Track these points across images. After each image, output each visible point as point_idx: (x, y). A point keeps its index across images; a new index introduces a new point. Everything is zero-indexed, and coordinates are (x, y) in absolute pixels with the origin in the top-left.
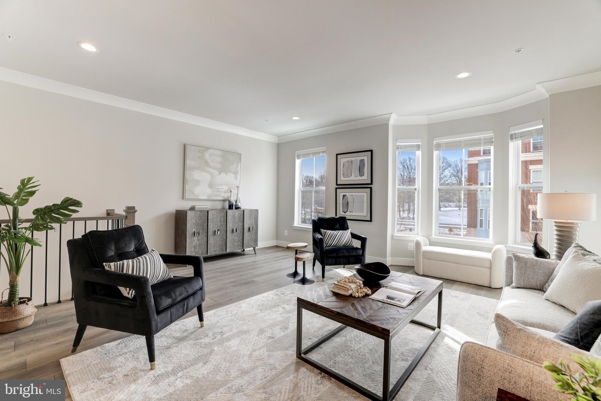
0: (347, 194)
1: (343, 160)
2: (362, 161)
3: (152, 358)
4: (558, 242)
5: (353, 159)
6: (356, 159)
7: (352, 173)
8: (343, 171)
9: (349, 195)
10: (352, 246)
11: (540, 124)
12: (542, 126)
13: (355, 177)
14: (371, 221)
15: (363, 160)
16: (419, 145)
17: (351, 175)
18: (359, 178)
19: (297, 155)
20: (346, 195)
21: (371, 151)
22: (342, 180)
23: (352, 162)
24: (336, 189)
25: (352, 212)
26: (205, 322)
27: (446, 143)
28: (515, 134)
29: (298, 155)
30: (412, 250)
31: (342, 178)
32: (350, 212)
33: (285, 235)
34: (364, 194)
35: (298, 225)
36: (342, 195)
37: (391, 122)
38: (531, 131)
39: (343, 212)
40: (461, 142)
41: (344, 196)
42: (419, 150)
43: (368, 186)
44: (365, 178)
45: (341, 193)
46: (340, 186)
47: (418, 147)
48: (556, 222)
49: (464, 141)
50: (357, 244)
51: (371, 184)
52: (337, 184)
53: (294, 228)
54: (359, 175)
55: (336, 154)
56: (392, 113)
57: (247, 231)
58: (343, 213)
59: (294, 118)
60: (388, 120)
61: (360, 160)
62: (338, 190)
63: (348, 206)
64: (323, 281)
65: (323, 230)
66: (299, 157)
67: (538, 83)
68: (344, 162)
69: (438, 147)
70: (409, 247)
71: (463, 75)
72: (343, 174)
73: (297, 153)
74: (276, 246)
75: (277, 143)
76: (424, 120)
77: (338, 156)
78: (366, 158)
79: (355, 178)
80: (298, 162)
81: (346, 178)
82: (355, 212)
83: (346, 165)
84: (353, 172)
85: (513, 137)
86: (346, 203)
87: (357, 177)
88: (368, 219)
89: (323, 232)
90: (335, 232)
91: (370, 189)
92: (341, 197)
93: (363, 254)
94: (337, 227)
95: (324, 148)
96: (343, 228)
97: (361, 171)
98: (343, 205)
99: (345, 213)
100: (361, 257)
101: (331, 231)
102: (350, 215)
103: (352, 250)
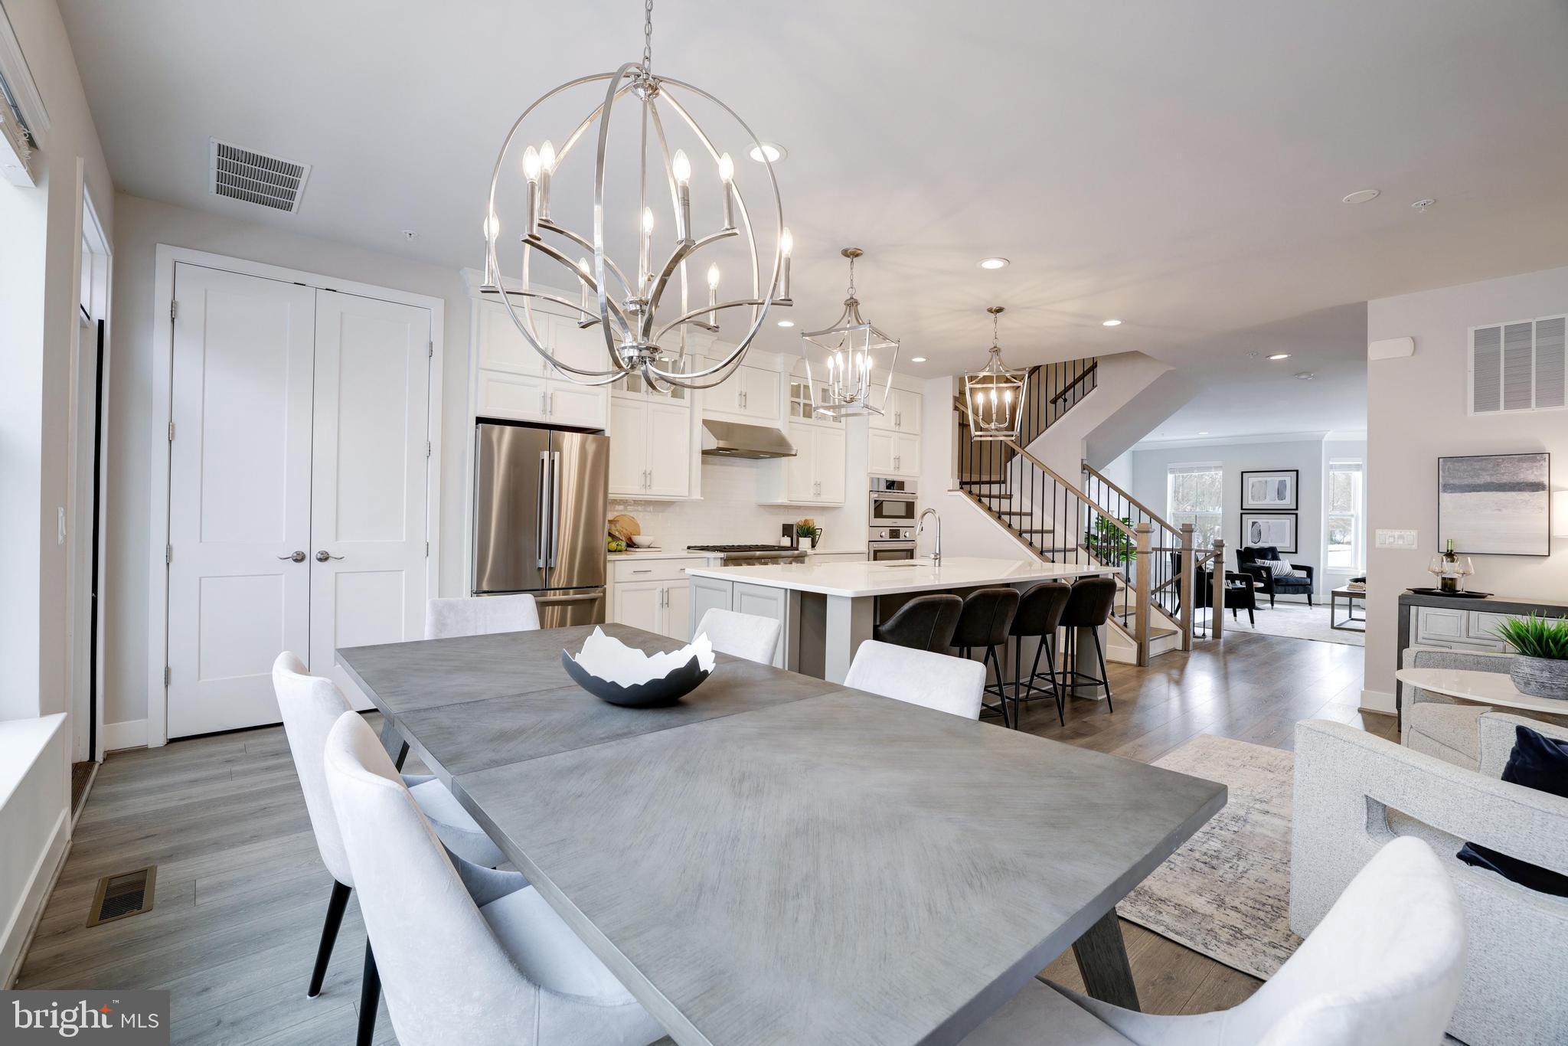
0: (1259, 521)
1: (1250, 480)
2: (1282, 484)
3: (1252, 621)
5: (1268, 479)
6: (1276, 479)
7: (1267, 496)
8: (1252, 493)
9: (1262, 522)
10: (1295, 575)
14: (1296, 552)
15: (1284, 482)
16: (1358, 465)
17: (1266, 498)
18: (1278, 502)
20: (1257, 522)
21: (1297, 471)
22: (1249, 503)
23: (1266, 482)
24: (1242, 514)
25: (1266, 543)
26: (1237, 618)
29: (1171, 469)
31: (1251, 502)
32: (1264, 541)
34: (1288, 521)
36: (1250, 522)
37: (1325, 439)
39: (1252, 542)
41: (1254, 523)
42: (1358, 470)
43: (1293, 512)
44: (1288, 502)
45: (1249, 520)
46: (1245, 511)
47: (1358, 467)
52: (1242, 509)
54: (1277, 498)
56: (1330, 430)
58: (1253, 544)
60: (1322, 438)
61: (1280, 481)
62: (1244, 516)
63: (1260, 534)
66: (1172, 471)
68: (1256, 482)
72: (1253, 497)
73: (1171, 466)
77: (1244, 474)
78: (1289, 479)
79: (1271, 501)
80: (1170, 477)
81: (1258, 501)
82: (1272, 542)
83: (1258, 486)
84: (1269, 495)
86: (1256, 532)
87: (1275, 500)
88: (1294, 551)
89: (1259, 562)
90: (1275, 562)
91: (1294, 516)
92: (1250, 524)
93: (1311, 584)
94: (1270, 557)
95: (1219, 463)
96: (1275, 558)
97: (1280, 494)
98: (1252, 533)
99: (1256, 543)
100: (1309, 587)
101: (1269, 561)
102: (1263, 545)
103: (1298, 579)
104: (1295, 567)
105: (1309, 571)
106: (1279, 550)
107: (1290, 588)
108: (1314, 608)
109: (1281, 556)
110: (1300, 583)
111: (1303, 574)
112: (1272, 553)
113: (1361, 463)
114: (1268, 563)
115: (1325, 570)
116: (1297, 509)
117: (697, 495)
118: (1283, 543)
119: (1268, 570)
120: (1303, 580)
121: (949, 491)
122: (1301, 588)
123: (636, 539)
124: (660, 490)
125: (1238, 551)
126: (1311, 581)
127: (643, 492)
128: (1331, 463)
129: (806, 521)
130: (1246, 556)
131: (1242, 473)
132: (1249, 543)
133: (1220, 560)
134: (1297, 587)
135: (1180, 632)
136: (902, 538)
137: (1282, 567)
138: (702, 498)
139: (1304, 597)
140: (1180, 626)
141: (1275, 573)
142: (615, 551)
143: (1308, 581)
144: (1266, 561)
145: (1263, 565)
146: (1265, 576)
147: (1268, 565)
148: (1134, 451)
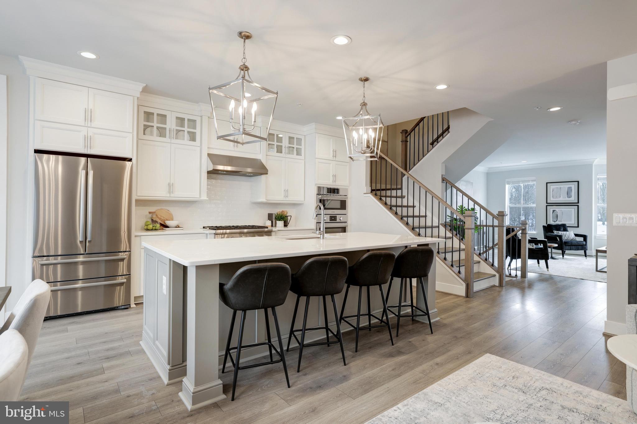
1: (551, 187)
2: (570, 189)
3: (547, 267)
5: (562, 186)
6: (566, 186)
8: (553, 194)
9: (558, 210)
10: (576, 240)
14: (578, 227)
17: (560, 197)
18: (567, 199)
20: (555, 210)
21: (578, 182)
22: (551, 200)
23: (560, 188)
24: (547, 206)
25: (561, 221)
31: (552, 199)
32: (559, 221)
34: (573, 210)
36: (552, 210)
37: (595, 163)
39: (553, 220)
41: (554, 211)
43: (576, 204)
44: (573, 199)
45: (550, 209)
46: (548, 204)
51: (578, 203)
52: (547, 203)
54: (567, 197)
55: (546, 183)
56: (597, 158)
58: (553, 222)
60: (594, 161)
61: (568, 188)
63: (557, 217)
64: (563, 259)
66: (508, 183)
68: (555, 188)
72: (553, 196)
73: (507, 180)
77: (548, 184)
78: (574, 186)
79: (563, 199)
80: (507, 186)
81: (556, 199)
82: (564, 221)
83: (555, 190)
84: (562, 195)
86: (555, 216)
89: (556, 232)
90: (565, 232)
91: (577, 206)
92: (551, 212)
93: (586, 245)
94: (562, 229)
95: (534, 178)
96: (565, 230)
97: (569, 194)
98: (553, 216)
99: (555, 222)
100: (585, 246)
101: (561, 232)
102: (558, 223)
103: (578, 242)
104: (576, 235)
105: (585, 237)
106: (567, 225)
107: (574, 247)
108: (588, 258)
109: (568, 229)
110: (579, 244)
111: (581, 239)
112: (564, 227)
114: (560, 233)
115: (595, 237)
117: (204, 197)
118: (570, 221)
119: (560, 237)
120: (581, 243)
121: (364, 194)
122: (580, 247)
123: (168, 223)
124: (179, 194)
125: (544, 227)
126: (586, 243)
127: (168, 195)
128: (598, 177)
129: (282, 211)
130: (548, 229)
132: (551, 222)
133: (525, 232)
134: (577, 247)
135: (497, 275)
136: (338, 220)
137: (569, 235)
138: (208, 199)
139: (582, 252)
140: (497, 272)
141: (564, 239)
142: (152, 230)
143: (584, 243)
144: (560, 232)
145: (558, 234)
146: (559, 240)
147: (560, 234)
148: (487, 173)
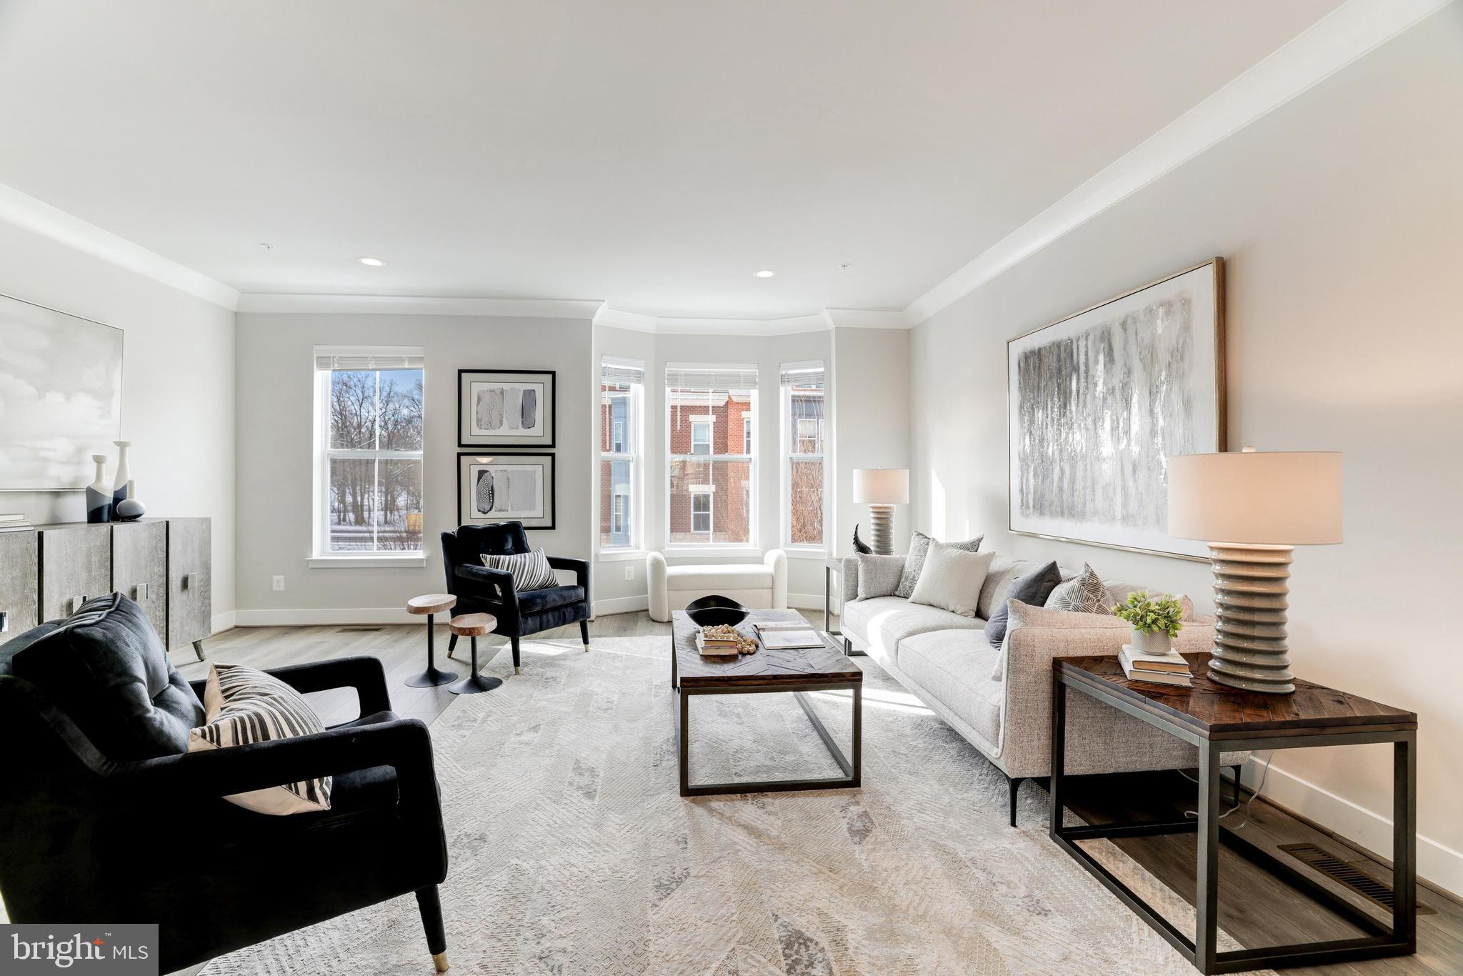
0: (491, 469)
1: (476, 387)
2: (529, 395)
4: (878, 533)
5: (506, 387)
6: (517, 387)
7: (504, 419)
8: (477, 413)
9: (496, 471)
10: (556, 585)
11: (820, 367)
12: (822, 370)
13: (512, 428)
14: (553, 527)
15: (532, 393)
16: (639, 373)
17: (502, 424)
18: (522, 431)
19: (317, 358)
20: (486, 471)
21: (553, 373)
22: (474, 434)
23: (502, 393)
24: (459, 455)
25: (504, 511)
27: (686, 375)
28: (788, 375)
29: (321, 357)
30: (632, 580)
31: (476, 430)
32: (500, 510)
33: (275, 588)
34: (537, 469)
35: (322, 555)
36: (474, 471)
37: (594, 321)
38: (808, 374)
39: (479, 511)
40: (710, 375)
41: (481, 474)
42: (639, 381)
43: (546, 450)
44: (538, 433)
45: (472, 466)
46: (467, 450)
47: (639, 376)
48: (873, 507)
49: (715, 375)
50: (567, 578)
52: (460, 445)
53: (311, 566)
54: (520, 425)
55: (459, 370)
56: (604, 301)
57: (179, 589)
58: (482, 517)
59: (366, 261)
60: (593, 313)
61: (525, 392)
62: (463, 458)
63: (493, 497)
64: (517, 673)
65: (488, 557)
66: (324, 362)
67: (827, 308)
68: (483, 391)
69: (674, 378)
70: (627, 574)
71: (765, 274)
72: (478, 421)
73: (318, 351)
74: (236, 627)
75: (235, 311)
76: (648, 324)
77: (462, 374)
78: (540, 387)
79: (509, 431)
80: (318, 376)
81: (487, 429)
82: (512, 510)
83: (486, 399)
84: (507, 419)
85: (784, 380)
86: (486, 491)
87: (517, 428)
88: (550, 525)
89: (489, 562)
90: (517, 558)
91: (550, 458)
92: (474, 476)
93: (586, 599)
94: (509, 545)
95: (417, 351)
96: (521, 547)
97: (526, 416)
98: (478, 494)
99: (484, 513)
100: (584, 604)
101: (508, 557)
102: (499, 517)
103: (565, 593)
104: (556, 563)
105: (581, 569)
106: (524, 525)
107: (550, 615)
108: (592, 643)
109: (530, 537)
110: (566, 599)
112: (512, 536)
113: (642, 370)
114: (506, 563)
115: (596, 555)
116: (553, 446)
118: (531, 510)
119: (506, 581)
120: (572, 591)
122: (569, 612)
125: (446, 538)
126: (586, 589)
128: (604, 365)
130: (462, 547)
131: (460, 372)
132: (475, 518)
134: (562, 610)
137: (533, 567)
139: (575, 628)
141: (520, 583)
143: (581, 591)
144: (502, 557)
145: (495, 570)
146: (500, 594)
147: (505, 570)
148: (237, 315)
